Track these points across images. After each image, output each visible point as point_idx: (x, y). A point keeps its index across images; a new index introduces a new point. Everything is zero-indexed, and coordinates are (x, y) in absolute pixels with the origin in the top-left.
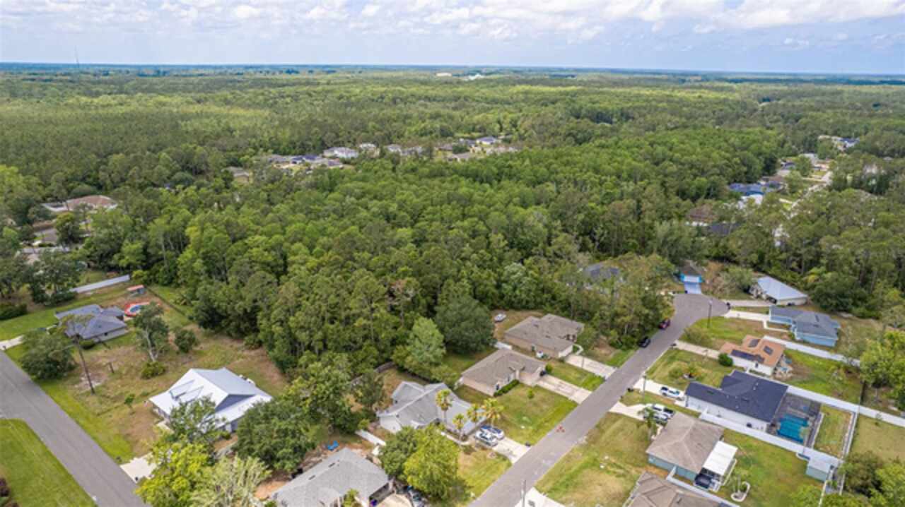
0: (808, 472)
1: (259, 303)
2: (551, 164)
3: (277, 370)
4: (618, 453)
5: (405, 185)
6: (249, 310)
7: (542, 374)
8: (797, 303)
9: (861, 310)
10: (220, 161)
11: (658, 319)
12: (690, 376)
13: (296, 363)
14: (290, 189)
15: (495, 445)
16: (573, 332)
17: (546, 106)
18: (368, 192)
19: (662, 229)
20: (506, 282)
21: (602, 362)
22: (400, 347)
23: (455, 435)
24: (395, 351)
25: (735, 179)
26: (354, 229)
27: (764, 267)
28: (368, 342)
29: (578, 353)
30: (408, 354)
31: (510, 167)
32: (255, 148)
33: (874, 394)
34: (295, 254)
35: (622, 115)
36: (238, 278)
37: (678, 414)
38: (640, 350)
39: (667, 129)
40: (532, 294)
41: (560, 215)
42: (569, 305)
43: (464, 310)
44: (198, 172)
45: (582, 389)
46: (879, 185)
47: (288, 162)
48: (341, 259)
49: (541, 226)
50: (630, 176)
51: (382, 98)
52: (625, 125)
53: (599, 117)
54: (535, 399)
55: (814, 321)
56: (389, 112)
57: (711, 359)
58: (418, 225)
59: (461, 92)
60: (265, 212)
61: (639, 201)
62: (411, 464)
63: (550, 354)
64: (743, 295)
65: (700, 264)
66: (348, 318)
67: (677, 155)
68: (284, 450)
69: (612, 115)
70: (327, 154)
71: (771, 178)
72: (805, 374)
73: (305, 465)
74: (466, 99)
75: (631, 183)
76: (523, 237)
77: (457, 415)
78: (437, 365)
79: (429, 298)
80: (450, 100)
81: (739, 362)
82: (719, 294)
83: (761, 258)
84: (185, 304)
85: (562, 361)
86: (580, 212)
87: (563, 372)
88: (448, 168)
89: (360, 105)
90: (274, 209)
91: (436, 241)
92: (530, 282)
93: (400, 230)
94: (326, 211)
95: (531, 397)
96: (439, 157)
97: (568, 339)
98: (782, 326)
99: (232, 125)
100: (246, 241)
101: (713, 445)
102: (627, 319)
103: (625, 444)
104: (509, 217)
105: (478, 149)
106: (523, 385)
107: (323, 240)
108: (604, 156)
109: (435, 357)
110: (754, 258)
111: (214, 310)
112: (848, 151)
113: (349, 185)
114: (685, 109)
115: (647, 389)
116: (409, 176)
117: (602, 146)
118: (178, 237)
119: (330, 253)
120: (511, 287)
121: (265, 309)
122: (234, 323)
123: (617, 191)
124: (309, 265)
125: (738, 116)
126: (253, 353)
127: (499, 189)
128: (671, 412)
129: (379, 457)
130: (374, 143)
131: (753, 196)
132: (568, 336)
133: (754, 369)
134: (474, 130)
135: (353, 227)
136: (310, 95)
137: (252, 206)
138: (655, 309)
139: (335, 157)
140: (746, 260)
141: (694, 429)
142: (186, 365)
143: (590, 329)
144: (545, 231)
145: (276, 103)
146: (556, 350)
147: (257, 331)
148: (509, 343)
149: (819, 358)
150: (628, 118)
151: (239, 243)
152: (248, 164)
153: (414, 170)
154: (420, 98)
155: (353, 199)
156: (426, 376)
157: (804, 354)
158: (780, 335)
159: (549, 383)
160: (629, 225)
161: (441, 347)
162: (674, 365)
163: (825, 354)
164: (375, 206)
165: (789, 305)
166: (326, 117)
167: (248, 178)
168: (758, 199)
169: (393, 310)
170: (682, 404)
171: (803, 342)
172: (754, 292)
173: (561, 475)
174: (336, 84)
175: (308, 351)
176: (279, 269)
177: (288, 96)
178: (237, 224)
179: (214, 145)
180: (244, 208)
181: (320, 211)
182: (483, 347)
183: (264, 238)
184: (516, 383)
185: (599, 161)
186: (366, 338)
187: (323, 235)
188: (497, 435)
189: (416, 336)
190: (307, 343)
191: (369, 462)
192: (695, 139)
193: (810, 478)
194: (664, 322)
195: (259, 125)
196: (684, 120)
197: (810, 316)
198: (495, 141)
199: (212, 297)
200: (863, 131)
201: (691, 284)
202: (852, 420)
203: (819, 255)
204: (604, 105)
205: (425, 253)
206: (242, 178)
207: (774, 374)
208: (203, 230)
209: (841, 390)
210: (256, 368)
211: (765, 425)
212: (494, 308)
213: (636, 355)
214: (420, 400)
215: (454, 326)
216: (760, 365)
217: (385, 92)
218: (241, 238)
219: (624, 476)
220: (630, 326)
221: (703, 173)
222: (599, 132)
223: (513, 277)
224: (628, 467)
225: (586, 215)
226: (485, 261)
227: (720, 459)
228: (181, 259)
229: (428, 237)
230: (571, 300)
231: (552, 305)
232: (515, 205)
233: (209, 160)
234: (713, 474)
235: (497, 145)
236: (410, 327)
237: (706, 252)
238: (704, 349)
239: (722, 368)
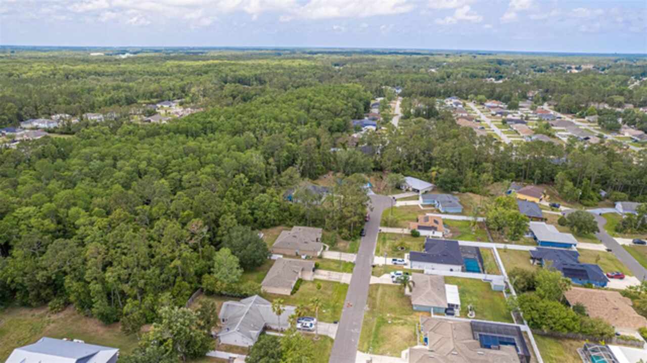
0: (493, 288)
7: (314, 270)
8: (429, 190)
12: (402, 248)
16: (318, 236)
21: (345, 252)
22: (207, 276)
24: (204, 281)
29: (327, 249)
38: (363, 239)
45: (345, 274)
46: (429, 113)
50: (298, 122)
54: (321, 289)
55: (447, 199)
57: (406, 234)
63: (311, 254)
64: (399, 191)
65: (369, 175)
71: (370, 115)
72: (458, 231)
81: (423, 233)
85: (320, 257)
87: (325, 264)
95: (319, 288)
97: (318, 241)
98: (430, 206)
101: (444, 287)
102: (354, 219)
103: (393, 302)
104: (237, 160)
106: (306, 281)
109: (238, 277)
115: (383, 263)
120: (262, 212)
131: (367, 127)
132: (317, 239)
133: (434, 235)
146: (315, 251)
148: (281, 254)
149: (458, 221)
158: (432, 211)
159: (322, 275)
160: (317, 155)
161: (239, 269)
162: (388, 243)
165: (426, 192)
170: (408, 267)
171: (446, 213)
172: (403, 188)
184: (300, 281)
188: (312, 322)
194: (366, 216)
207: (444, 236)
211: (460, 267)
213: (362, 242)
216: (436, 232)
220: (354, 224)
224: (404, 317)
227: (452, 295)
238: (400, 229)
239: (414, 239)
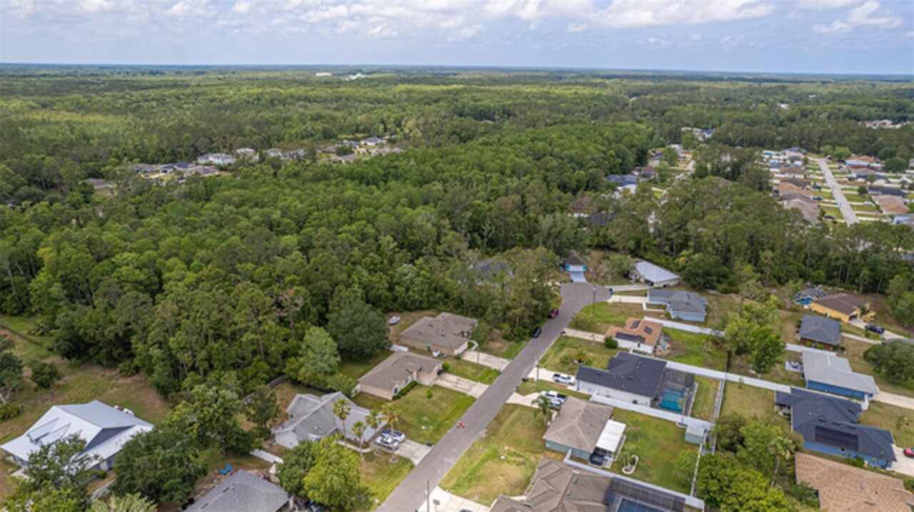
0: (687, 439)
1: (133, 326)
2: (438, 162)
3: (158, 396)
4: (517, 443)
5: (287, 191)
6: (121, 334)
7: (440, 373)
8: (671, 284)
9: (724, 286)
10: (77, 173)
11: (547, 309)
12: (580, 361)
13: (180, 386)
14: (161, 201)
15: (397, 448)
16: (467, 328)
17: (430, 104)
18: (248, 200)
19: (546, 222)
20: (398, 284)
21: (497, 355)
22: (293, 359)
23: (356, 443)
24: (288, 364)
25: (611, 171)
26: (236, 239)
27: (642, 253)
28: (258, 357)
29: (474, 348)
30: (302, 365)
31: (396, 167)
32: (118, 157)
33: (737, 361)
34: (171, 270)
35: (504, 112)
36: (106, 300)
37: (571, 398)
38: (532, 341)
39: (547, 125)
40: (425, 294)
41: (448, 214)
42: (462, 302)
43: (357, 315)
44: (49, 185)
45: (479, 384)
46: (733, 171)
47: (158, 172)
48: (222, 272)
49: (429, 225)
50: (514, 172)
51: (259, 100)
52: (507, 123)
53: (482, 115)
54: (433, 398)
55: (686, 299)
56: (267, 114)
57: (598, 343)
58: (304, 231)
59: (343, 92)
60: (134, 227)
61: (523, 197)
62: (310, 479)
63: (446, 352)
64: (625, 280)
65: (583, 253)
66: (233, 333)
67: (557, 150)
68: (172, 481)
69: (494, 113)
70: (201, 160)
71: (643, 168)
72: (681, 349)
73: (196, 494)
74: (348, 99)
75: (515, 178)
76: (413, 238)
77: (355, 421)
78: (332, 374)
79: (319, 306)
80: (332, 101)
81: (623, 344)
82: (602, 281)
83: (638, 243)
84: (42, 334)
85: (458, 358)
86: (467, 210)
87: (460, 368)
88: (332, 171)
89: (235, 107)
90: (145, 221)
91: (324, 247)
92: (422, 282)
93: (286, 237)
94: (203, 221)
95: (430, 396)
96: (323, 160)
97: (463, 336)
98: (659, 306)
99: (88, 132)
100: (113, 260)
101: (604, 424)
102: (518, 311)
103: (523, 432)
104: (397, 218)
105: (363, 150)
106: (421, 386)
107: (202, 253)
108: (489, 154)
109: (330, 366)
110: (632, 244)
111: (79, 338)
112: (707, 141)
113: (226, 193)
114: (562, 105)
115: (540, 378)
116: (290, 180)
117: (486, 144)
118: (28, 260)
119: (210, 266)
120: (403, 289)
121: (140, 332)
122: (104, 351)
123: (502, 187)
124: (187, 281)
125: (611, 111)
126: (129, 381)
127: (386, 190)
128: (563, 397)
129: (276, 475)
130: (252, 147)
131: (628, 186)
132: (463, 333)
133: (637, 349)
134: (357, 131)
135: (234, 238)
136: (178, 98)
137: (119, 221)
138: (543, 300)
139: (209, 164)
140: (624, 248)
141: (586, 411)
142: (48, 403)
143: (483, 324)
144: (434, 229)
145: (139, 107)
146: (452, 348)
147: (132, 356)
148: (405, 345)
149: (692, 333)
150: (509, 115)
151: (106, 262)
152: (110, 175)
153: (296, 175)
154: (299, 99)
155: (232, 207)
156: (321, 386)
157: (680, 331)
158: (658, 315)
159: (447, 381)
160: (514, 220)
161: (336, 356)
162: (564, 353)
163: (696, 329)
164: (256, 214)
165: (665, 286)
166: (198, 122)
167: (112, 190)
168: (633, 188)
169: (282, 321)
170: (573, 388)
171: (678, 320)
172: (633, 277)
173: (464, 471)
174: (207, 86)
175: (192, 373)
176: (154, 287)
177: (153, 99)
178: (102, 243)
179: (67, 155)
180: (109, 223)
181: (196, 222)
182: (378, 351)
183: (134, 255)
184: (414, 385)
185: (483, 158)
186: (255, 353)
187: (202, 248)
188: (398, 438)
189: (308, 347)
190: (190, 364)
191: (266, 481)
192: (572, 133)
193: (687, 443)
194: (552, 311)
195: (121, 132)
196: (562, 116)
197: (683, 295)
198: (379, 141)
199: (76, 323)
200: (717, 123)
201: (577, 273)
202: (721, 387)
203: (687, 239)
204: (486, 103)
205: (312, 260)
206: (104, 190)
207: (654, 352)
208: (59, 251)
209: (711, 361)
210: (133, 396)
211: (648, 400)
212: (388, 311)
213: (529, 346)
214: (317, 411)
215: (347, 332)
216: (642, 345)
217: (262, 93)
218: (107, 257)
219: (524, 463)
220: (522, 318)
221: (581, 166)
222: (482, 130)
223: (405, 278)
224: (527, 455)
225: (474, 213)
226: (375, 265)
227: (610, 437)
228: (34, 284)
229: (315, 243)
230: (464, 297)
231: (445, 304)
232: (403, 206)
233: (62, 171)
234: (605, 452)
235: (382, 146)
236: (301, 338)
237: (588, 242)
238: (590, 334)
239: (608, 350)
